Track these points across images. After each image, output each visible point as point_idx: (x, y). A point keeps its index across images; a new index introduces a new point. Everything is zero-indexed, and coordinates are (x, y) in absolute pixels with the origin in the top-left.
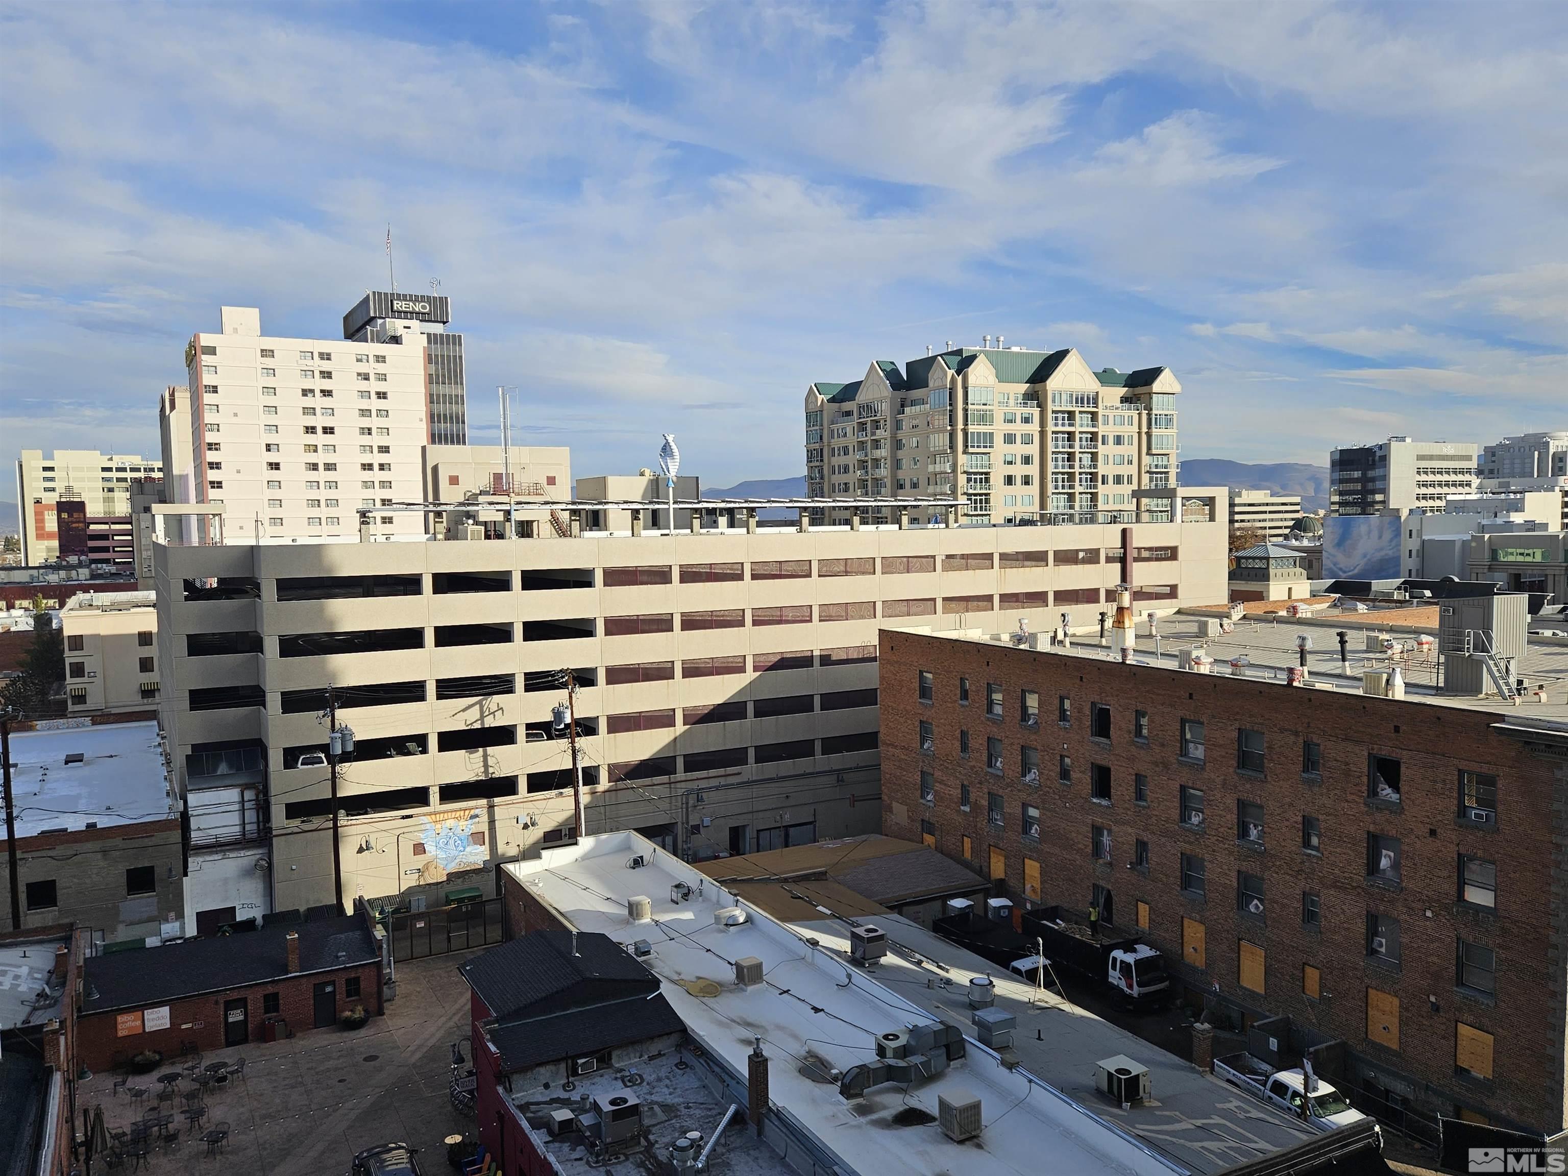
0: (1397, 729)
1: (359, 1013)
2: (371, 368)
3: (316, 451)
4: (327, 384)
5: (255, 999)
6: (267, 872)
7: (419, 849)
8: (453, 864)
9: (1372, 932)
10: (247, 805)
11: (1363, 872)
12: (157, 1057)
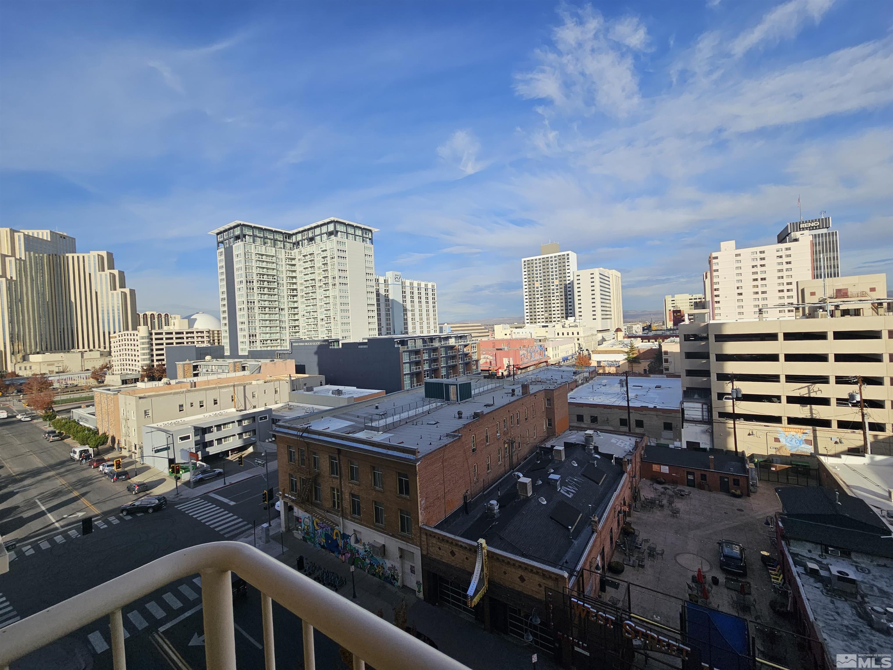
1: (738, 492)
2: (783, 253)
3: (758, 287)
4: (763, 262)
5: (698, 474)
6: (712, 434)
7: (777, 440)
8: (795, 450)
10: (704, 410)
12: (664, 481)
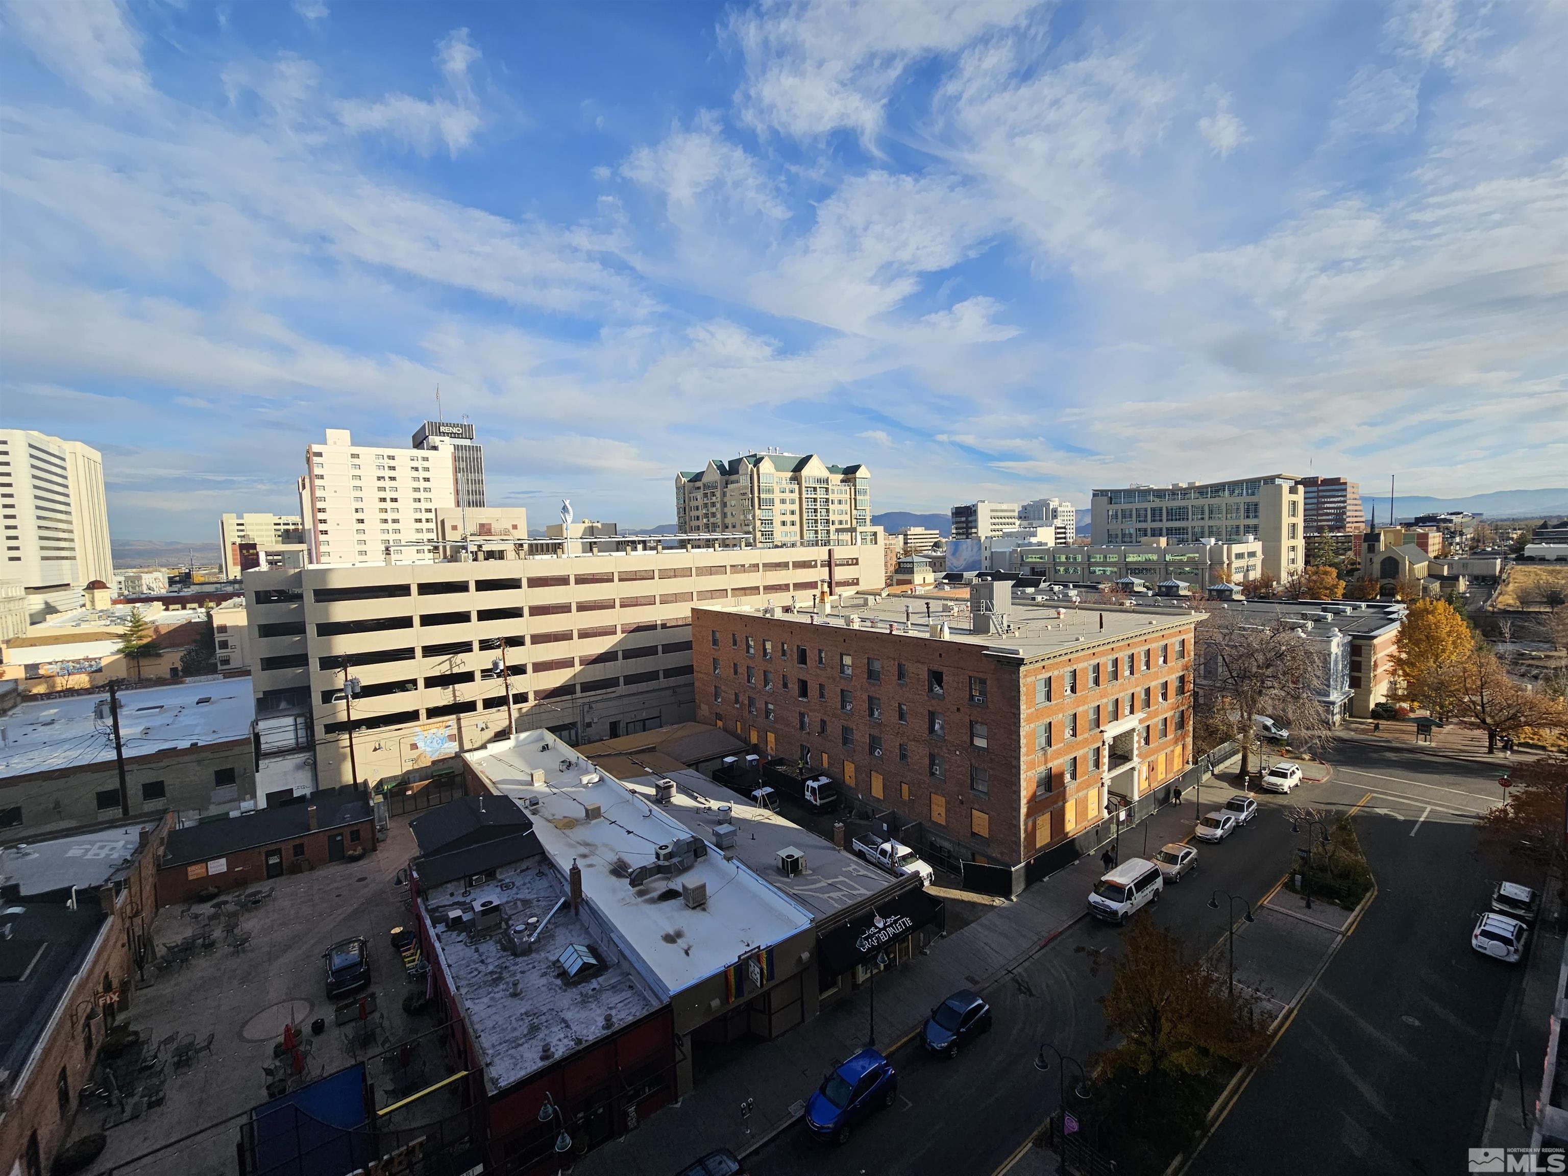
0: (940, 655)
1: (359, 850)
2: (420, 464)
3: (386, 512)
4: (392, 474)
5: (287, 849)
6: (313, 766)
7: (414, 746)
8: (437, 754)
9: (932, 764)
11: (927, 732)
12: (216, 890)
